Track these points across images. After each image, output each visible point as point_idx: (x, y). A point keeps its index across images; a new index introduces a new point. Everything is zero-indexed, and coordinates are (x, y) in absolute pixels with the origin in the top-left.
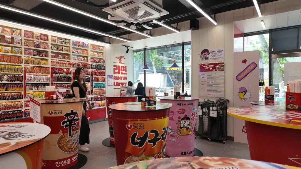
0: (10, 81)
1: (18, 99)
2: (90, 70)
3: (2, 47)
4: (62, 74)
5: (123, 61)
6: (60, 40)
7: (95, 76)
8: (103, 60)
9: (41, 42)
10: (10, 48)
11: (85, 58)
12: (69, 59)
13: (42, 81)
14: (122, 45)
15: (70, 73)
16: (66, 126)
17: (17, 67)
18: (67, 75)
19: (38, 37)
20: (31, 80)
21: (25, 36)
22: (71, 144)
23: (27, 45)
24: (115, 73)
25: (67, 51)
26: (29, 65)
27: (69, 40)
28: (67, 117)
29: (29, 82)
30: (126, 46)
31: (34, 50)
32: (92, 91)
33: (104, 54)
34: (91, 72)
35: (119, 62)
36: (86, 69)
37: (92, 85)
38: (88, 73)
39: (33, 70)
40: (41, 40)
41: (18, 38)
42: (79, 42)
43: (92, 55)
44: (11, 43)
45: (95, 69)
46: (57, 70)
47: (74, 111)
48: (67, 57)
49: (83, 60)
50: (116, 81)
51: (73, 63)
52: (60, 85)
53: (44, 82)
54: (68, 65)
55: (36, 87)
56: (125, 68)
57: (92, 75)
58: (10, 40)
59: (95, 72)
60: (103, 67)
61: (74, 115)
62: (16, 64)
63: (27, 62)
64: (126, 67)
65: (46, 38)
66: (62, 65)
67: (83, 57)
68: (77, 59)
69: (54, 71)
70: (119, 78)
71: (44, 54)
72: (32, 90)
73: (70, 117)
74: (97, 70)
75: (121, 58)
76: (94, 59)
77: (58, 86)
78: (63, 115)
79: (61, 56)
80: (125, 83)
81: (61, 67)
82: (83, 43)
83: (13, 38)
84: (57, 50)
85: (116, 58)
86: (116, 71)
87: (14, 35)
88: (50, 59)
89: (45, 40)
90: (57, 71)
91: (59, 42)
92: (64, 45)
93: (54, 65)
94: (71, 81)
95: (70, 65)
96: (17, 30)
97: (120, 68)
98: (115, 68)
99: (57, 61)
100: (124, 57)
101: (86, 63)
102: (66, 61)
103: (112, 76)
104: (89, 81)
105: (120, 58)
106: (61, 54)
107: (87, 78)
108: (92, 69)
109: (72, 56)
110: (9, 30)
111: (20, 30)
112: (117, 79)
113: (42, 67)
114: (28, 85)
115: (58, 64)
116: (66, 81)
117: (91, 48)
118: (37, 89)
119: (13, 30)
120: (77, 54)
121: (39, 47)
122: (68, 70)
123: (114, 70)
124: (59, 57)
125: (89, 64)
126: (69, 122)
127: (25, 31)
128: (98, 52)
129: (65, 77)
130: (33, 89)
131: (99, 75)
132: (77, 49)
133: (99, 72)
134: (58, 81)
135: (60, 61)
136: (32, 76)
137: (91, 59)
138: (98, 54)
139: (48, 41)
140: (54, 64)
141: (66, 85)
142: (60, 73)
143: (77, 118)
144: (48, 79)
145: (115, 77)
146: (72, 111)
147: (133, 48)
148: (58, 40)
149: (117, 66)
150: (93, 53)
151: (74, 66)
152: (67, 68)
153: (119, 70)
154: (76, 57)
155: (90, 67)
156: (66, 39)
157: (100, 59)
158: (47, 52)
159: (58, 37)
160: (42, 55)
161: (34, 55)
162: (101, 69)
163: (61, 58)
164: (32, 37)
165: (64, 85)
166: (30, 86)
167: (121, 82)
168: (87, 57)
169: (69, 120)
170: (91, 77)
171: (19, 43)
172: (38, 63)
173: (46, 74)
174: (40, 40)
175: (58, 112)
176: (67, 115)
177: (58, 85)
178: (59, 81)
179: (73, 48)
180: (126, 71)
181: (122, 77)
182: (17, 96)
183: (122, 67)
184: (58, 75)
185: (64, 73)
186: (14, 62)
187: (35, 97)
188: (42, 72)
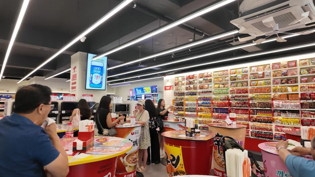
0: (262, 108)
1: (268, 123)
3: (258, 81)
6: (312, 62)
9: (288, 70)
10: (263, 82)
13: (290, 108)
19: (285, 66)
20: (279, 106)
21: (273, 69)
23: (276, 76)
26: (277, 93)
29: (278, 109)
31: (282, 79)
39: (280, 98)
40: (289, 67)
41: (267, 71)
44: (263, 77)
46: (307, 96)
47: (220, 135)
53: (293, 109)
55: (284, 114)
61: (220, 138)
62: (267, 94)
63: (275, 91)
65: (294, 64)
69: (303, 97)
71: (293, 80)
72: (280, 116)
73: (217, 138)
77: (312, 114)
81: (313, 92)
83: (263, 74)
84: (309, 73)
87: (265, 70)
88: (299, 84)
89: (293, 67)
91: (311, 63)
93: (305, 91)
96: (267, 66)
99: (309, 86)
110: (261, 67)
111: (269, 64)
113: (290, 94)
114: (276, 111)
115: (310, 89)
119: (265, 66)
121: (286, 75)
124: (313, 81)
126: (217, 142)
127: (273, 64)
130: (282, 115)
134: (310, 108)
135: (314, 84)
136: (281, 103)
139: (296, 67)
140: (305, 89)
144: (297, 106)
146: (218, 133)
148: (310, 61)
158: (296, 78)
159: (309, 59)
160: (291, 82)
161: (282, 84)
164: (280, 68)
166: (278, 112)
171: (268, 76)
172: (285, 91)
173: (294, 101)
174: (287, 68)
177: (311, 112)
178: (312, 108)
182: (268, 120)
184: (310, 101)
186: (264, 92)
187: (283, 123)
188: (289, 98)
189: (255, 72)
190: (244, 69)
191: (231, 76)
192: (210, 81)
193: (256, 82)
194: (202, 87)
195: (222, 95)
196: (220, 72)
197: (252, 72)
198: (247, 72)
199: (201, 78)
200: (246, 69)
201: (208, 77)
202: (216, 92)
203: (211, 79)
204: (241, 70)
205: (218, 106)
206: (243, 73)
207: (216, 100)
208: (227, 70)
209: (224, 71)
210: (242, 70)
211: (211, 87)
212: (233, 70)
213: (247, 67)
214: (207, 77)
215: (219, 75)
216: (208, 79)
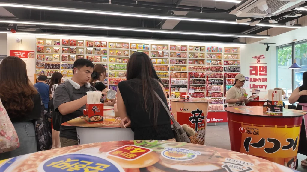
2: (223, 73)
3: (157, 60)
4: (197, 77)
5: (262, 60)
6: (196, 49)
7: (229, 78)
8: (237, 62)
9: (181, 52)
10: (161, 60)
11: (219, 62)
12: (204, 64)
14: (260, 43)
15: (204, 77)
16: (193, 122)
17: (165, 74)
18: (202, 78)
19: (180, 49)
20: (174, 83)
21: (170, 50)
22: (197, 138)
23: (172, 56)
24: (251, 74)
25: (201, 57)
26: (173, 71)
27: (204, 47)
28: (193, 114)
29: (173, 85)
30: (265, 44)
31: (176, 60)
32: (225, 93)
33: (239, 56)
34: (224, 75)
35: (257, 62)
36: (220, 72)
37: (225, 87)
38: (222, 76)
39: (175, 76)
40: (182, 51)
41: (166, 52)
42: (213, 48)
43: (226, 58)
44: (162, 56)
45: (229, 71)
47: (200, 110)
48: (202, 62)
49: (216, 64)
50: (252, 83)
51: (207, 67)
52: (196, 87)
53: (183, 85)
54: (202, 70)
56: (264, 69)
57: (225, 77)
58: (161, 54)
59: (229, 75)
60: (238, 69)
61: (200, 113)
62: (165, 71)
63: (172, 70)
64: (266, 67)
65: (185, 48)
66: (197, 70)
67: (217, 60)
68: (211, 63)
69: (191, 75)
70: (257, 80)
71: (184, 62)
72: (175, 91)
73: (196, 115)
74: (231, 72)
75: (260, 57)
76: (227, 62)
78: (190, 112)
79: (197, 62)
80: (265, 85)
81: (196, 72)
82: (217, 47)
83: (163, 53)
84: (194, 57)
85: (253, 58)
86: (253, 72)
87: (164, 50)
88: (188, 65)
89: (184, 51)
90: (193, 75)
91: (195, 50)
92: (199, 52)
93: (191, 71)
94: (205, 84)
95: (204, 70)
96: (166, 46)
97: (258, 69)
98: (252, 69)
99: (193, 67)
100: (263, 55)
101: (219, 66)
102: (201, 66)
103: (247, 78)
104: (222, 84)
105: (258, 58)
106: (196, 60)
107: (220, 81)
108: (225, 72)
109: (206, 61)
110: (161, 47)
111: (167, 45)
112: (255, 81)
113: (182, 73)
114: (172, 87)
115: (194, 69)
116: (201, 84)
117: (224, 52)
118: (178, 90)
119: (163, 46)
120: (212, 59)
121: (180, 57)
122: (202, 74)
123: (251, 71)
124: (195, 63)
125: (222, 67)
126: (195, 119)
127: (170, 45)
128: (232, 55)
129: (200, 80)
130: (176, 90)
131: (233, 77)
132: (211, 54)
133: (233, 75)
134: (194, 84)
135: (196, 66)
136: (175, 80)
137: (224, 62)
138: (232, 56)
139: (186, 51)
140: (191, 69)
141: (201, 87)
142: (196, 77)
143: (202, 116)
144: (186, 82)
145: (252, 79)
146: (198, 109)
147: (275, 44)
148: (195, 48)
149: (254, 66)
150: (226, 56)
151: (208, 70)
152: (201, 72)
153: (257, 71)
154: (210, 61)
155: (223, 70)
156: (201, 47)
157: (234, 61)
158: (185, 60)
159: (194, 46)
160: (182, 63)
161: (176, 64)
162: (235, 71)
163: (197, 64)
164: (175, 50)
165: (199, 87)
166: (174, 88)
167: (259, 84)
168: (220, 60)
169: (195, 117)
170: (224, 79)
171: (167, 55)
172: (179, 70)
173: (185, 78)
174: (180, 51)
175: (186, 109)
176: (194, 112)
177: (194, 87)
178: (195, 84)
179: (207, 53)
180: (266, 72)
181: (260, 79)
183: (260, 67)
184: (194, 79)
185: (199, 77)
186: (163, 70)
187: (177, 97)
188: (182, 76)
189: (156, 50)
190: (146, 45)
191: (132, 50)
192: (105, 53)
193: (156, 60)
194: (92, 58)
195: (121, 70)
196: (118, 44)
197: (152, 49)
198: (149, 49)
199: (90, 46)
200: (148, 45)
201: (102, 47)
202: (113, 67)
203: (106, 51)
204: (142, 46)
205: (115, 84)
206: (144, 49)
207: (113, 76)
208: (128, 44)
209: (123, 43)
210: (144, 46)
211: (105, 61)
212: (134, 45)
213: (148, 44)
214: (99, 47)
215: (117, 47)
216: (102, 49)
